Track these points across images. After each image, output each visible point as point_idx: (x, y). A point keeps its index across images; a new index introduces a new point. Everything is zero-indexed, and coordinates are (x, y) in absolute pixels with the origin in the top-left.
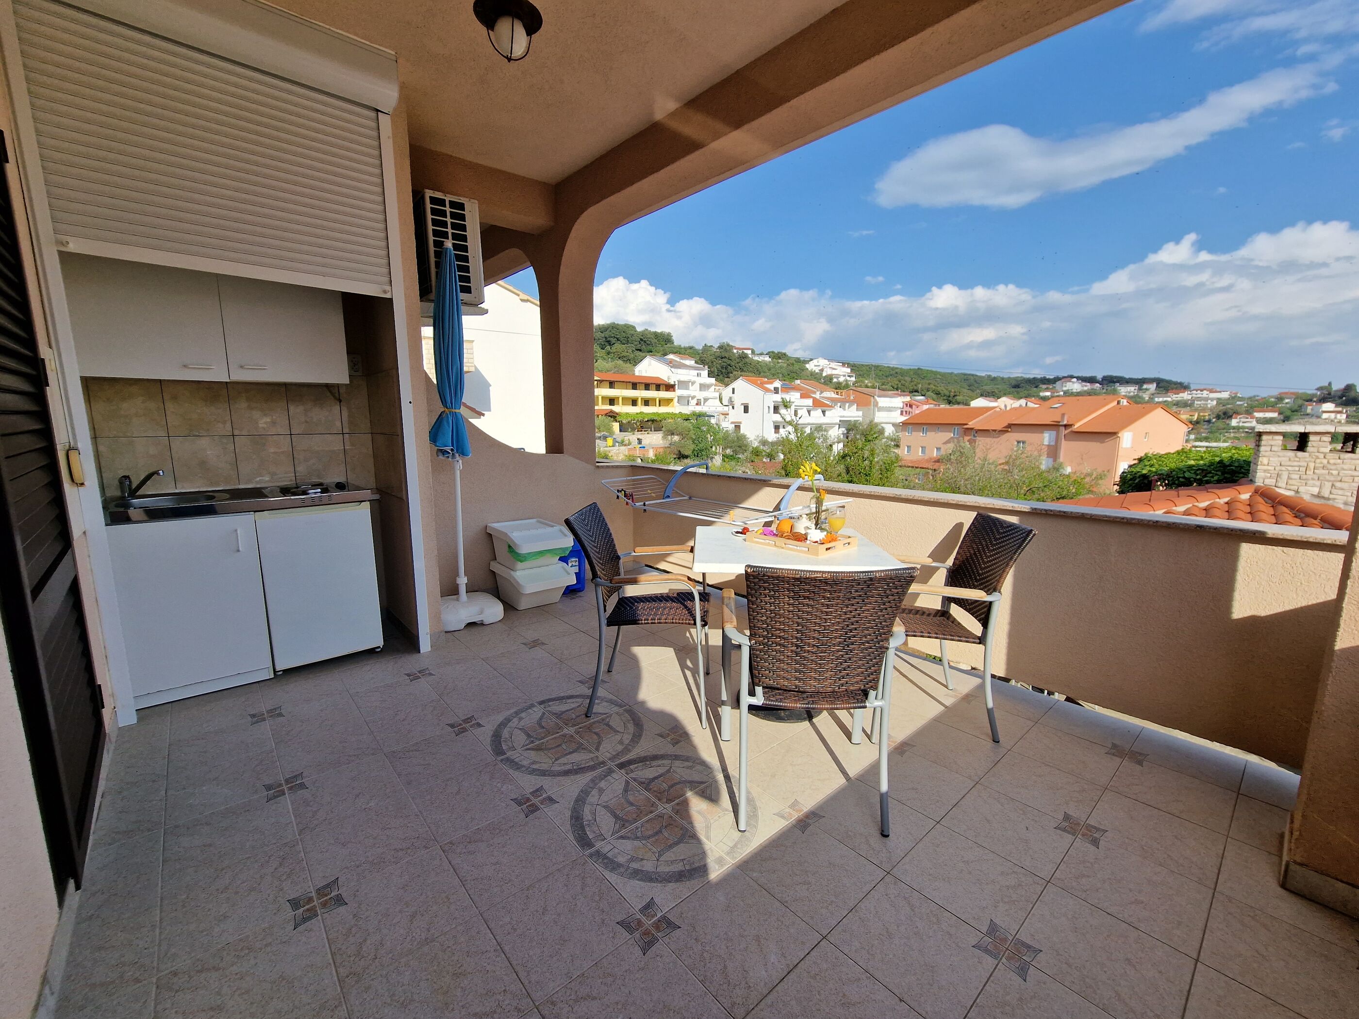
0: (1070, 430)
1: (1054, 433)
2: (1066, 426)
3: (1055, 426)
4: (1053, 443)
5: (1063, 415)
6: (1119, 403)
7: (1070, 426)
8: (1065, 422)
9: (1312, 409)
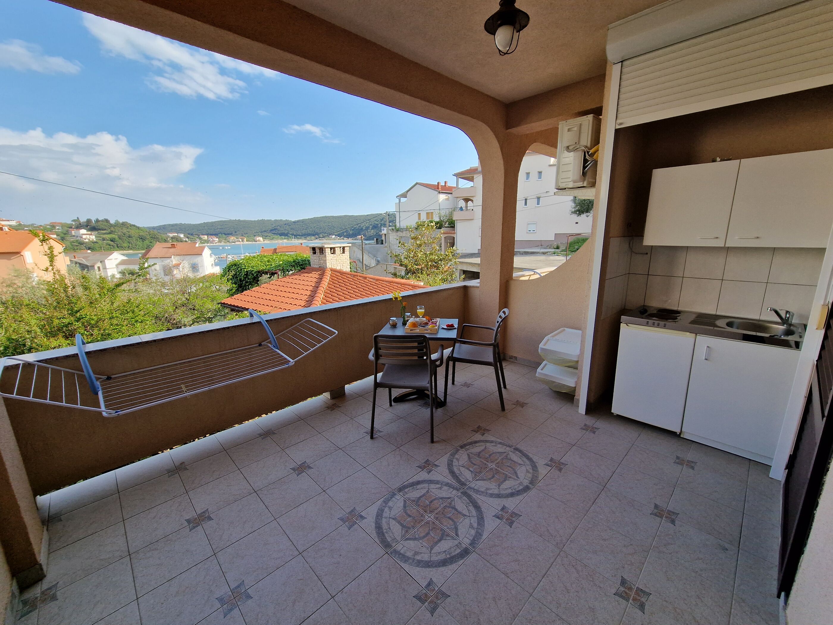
6: (2, 229)
9: (75, 233)
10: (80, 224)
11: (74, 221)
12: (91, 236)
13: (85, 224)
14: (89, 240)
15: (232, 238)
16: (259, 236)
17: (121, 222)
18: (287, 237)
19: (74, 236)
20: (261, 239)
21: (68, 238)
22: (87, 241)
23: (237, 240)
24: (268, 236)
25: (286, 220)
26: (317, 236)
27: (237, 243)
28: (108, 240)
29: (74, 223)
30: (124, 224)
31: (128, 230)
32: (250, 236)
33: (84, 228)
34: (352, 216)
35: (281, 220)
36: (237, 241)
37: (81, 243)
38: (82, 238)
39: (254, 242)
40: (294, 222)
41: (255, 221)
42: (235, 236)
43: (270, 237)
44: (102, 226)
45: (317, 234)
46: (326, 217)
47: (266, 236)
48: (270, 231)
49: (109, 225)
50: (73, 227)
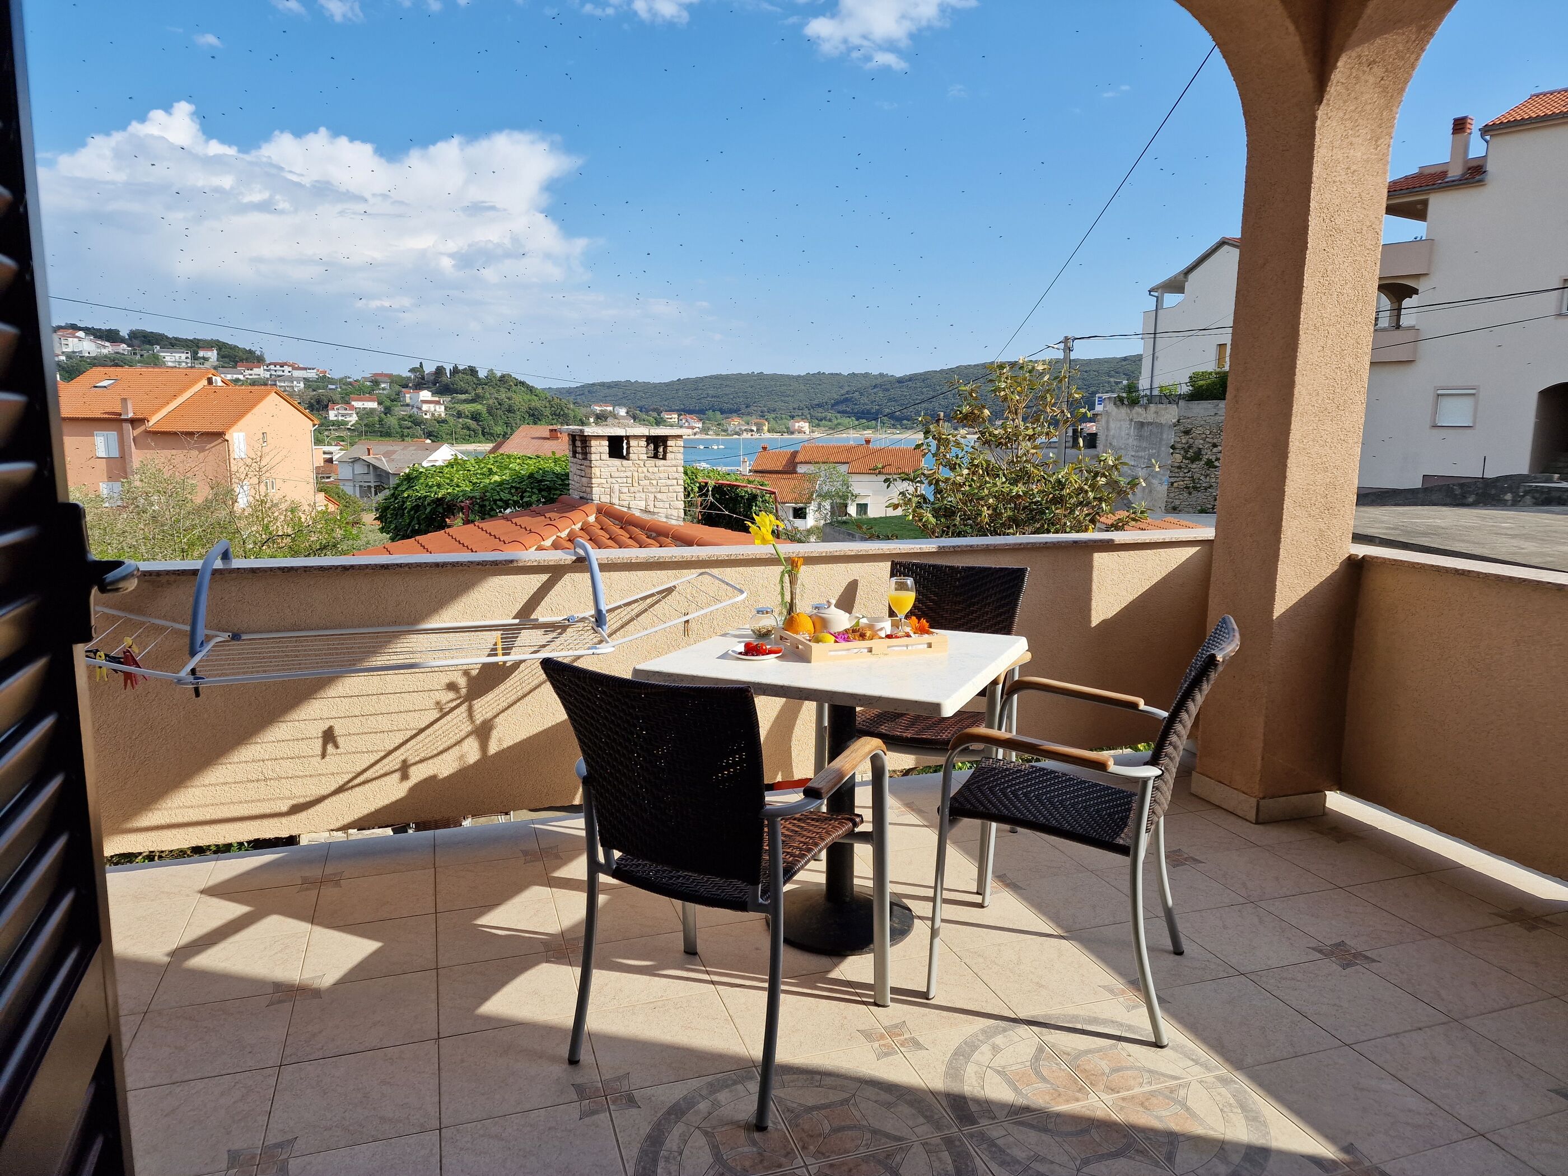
0: (142, 428)
1: (113, 435)
2: (133, 422)
3: (113, 421)
4: (115, 453)
5: (124, 400)
6: (210, 381)
7: (142, 421)
8: (131, 415)
9: (411, 398)
10: (423, 378)
11: (412, 370)
12: (437, 407)
13: (432, 378)
14: (433, 415)
15: (735, 423)
19: (408, 405)
20: (805, 426)
21: (396, 409)
28: (467, 417)
29: (412, 376)
30: (504, 379)
31: (509, 394)
32: (780, 418)
33: (427, 388)
36: (745, 430)
37: (417, 422)
38: (421, 409)
42: (743, 416)
44: (462, 383)
49: (476, 381)
50: (410, 385)
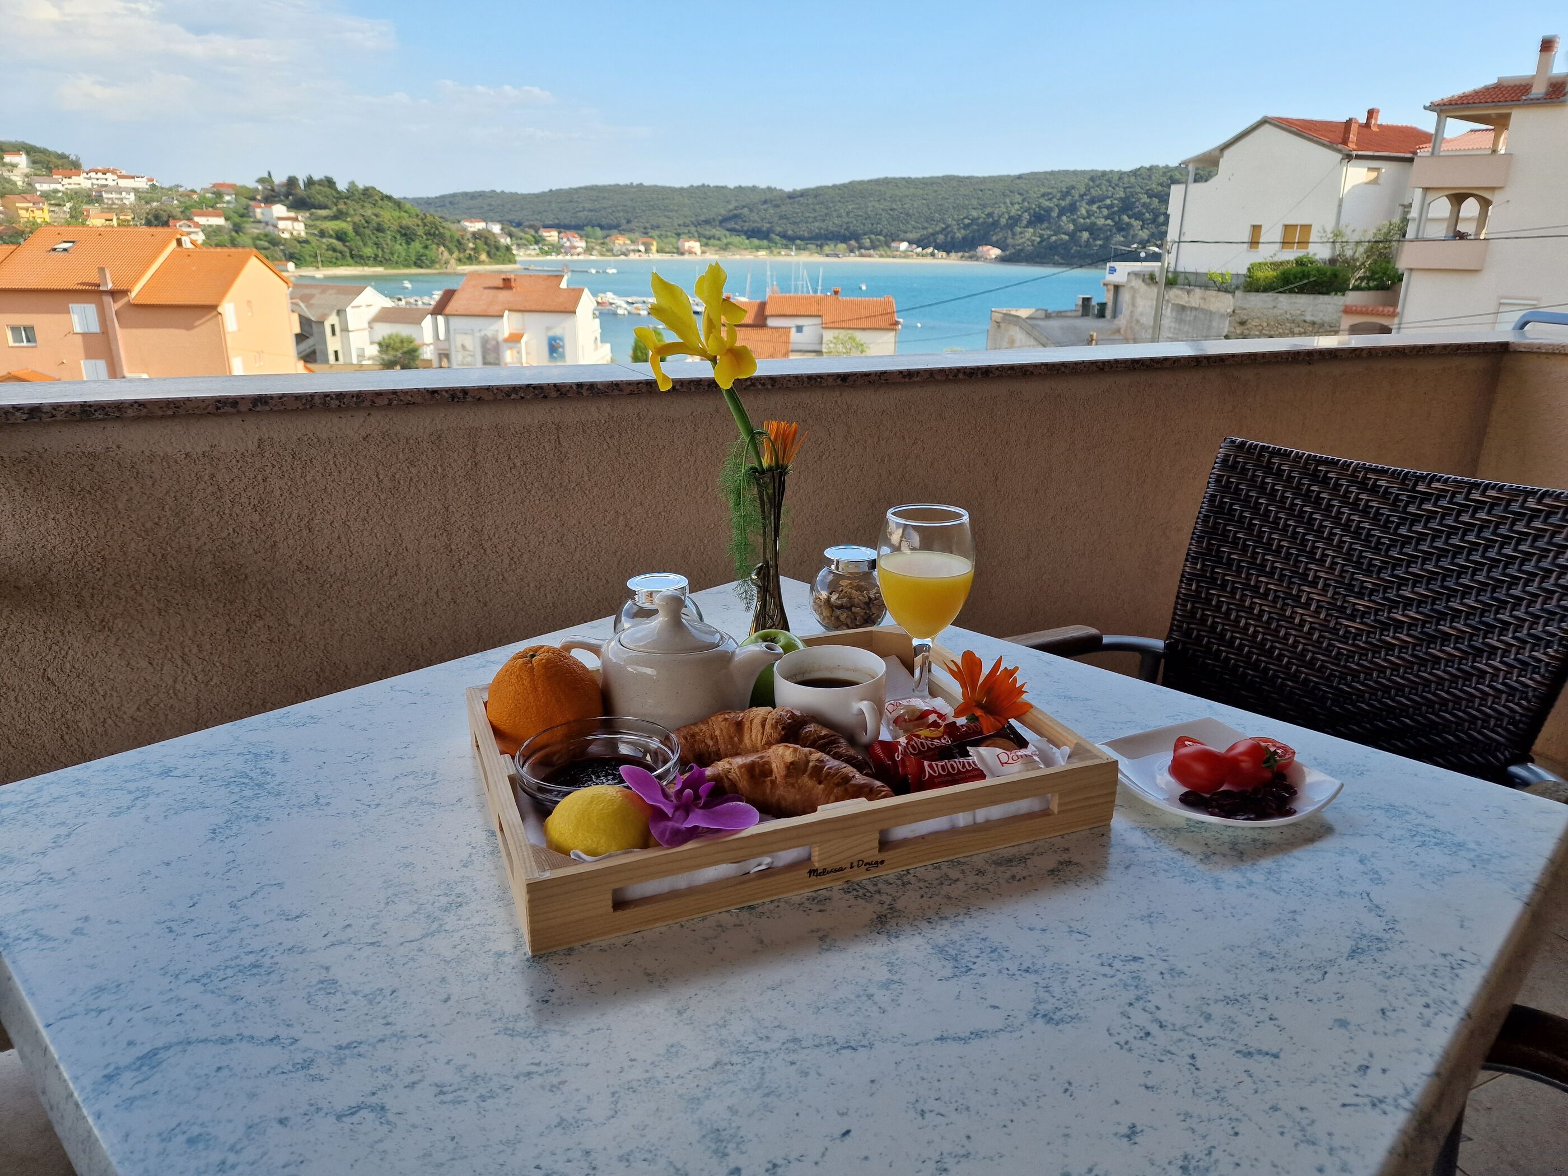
0: (123, 301)
1: (92, 308)
2: (114, 294)
3: (91, 292)
4: (95, 327)
5: (102, 270)
6: (179, 242)
7: (125, 292)
8: (110, 286)
9: (263, 214)
10: (273, 190)
11: (261, 181)
12: (296, 224)
13: (284, 190)
14: (292, 234)
15: (620, 242)
16: (691, 237)
17: (361, 186)
18: (765, 242)
19: (260, 222)
20: (695, 245)
21: (247, 226)
22: (286, 235)
23: (632, 247)
24: (713, 237)
25: (769, 189)
26: (853, 242)
27: (633, 256)
28: (331, 236)
29: (260, 187)
30: (368, 193)
31: (377, 210)
32: (667, 237)
33: (281, 202)
34: (968, 178)
35: (754, 189)
36: (634, 251)
37: (275, 242)
38: (275, 226)
39: (676, 257)
40: (792, 196)
41: (682, 189)
42: (628, 235)
43: (719, 239)
44: (319, 197)
45: (857, 237)
46: (887, 182)
47: (709, 239)
48: (721, 222)
49: (335, 194)
50: (259, 197)
